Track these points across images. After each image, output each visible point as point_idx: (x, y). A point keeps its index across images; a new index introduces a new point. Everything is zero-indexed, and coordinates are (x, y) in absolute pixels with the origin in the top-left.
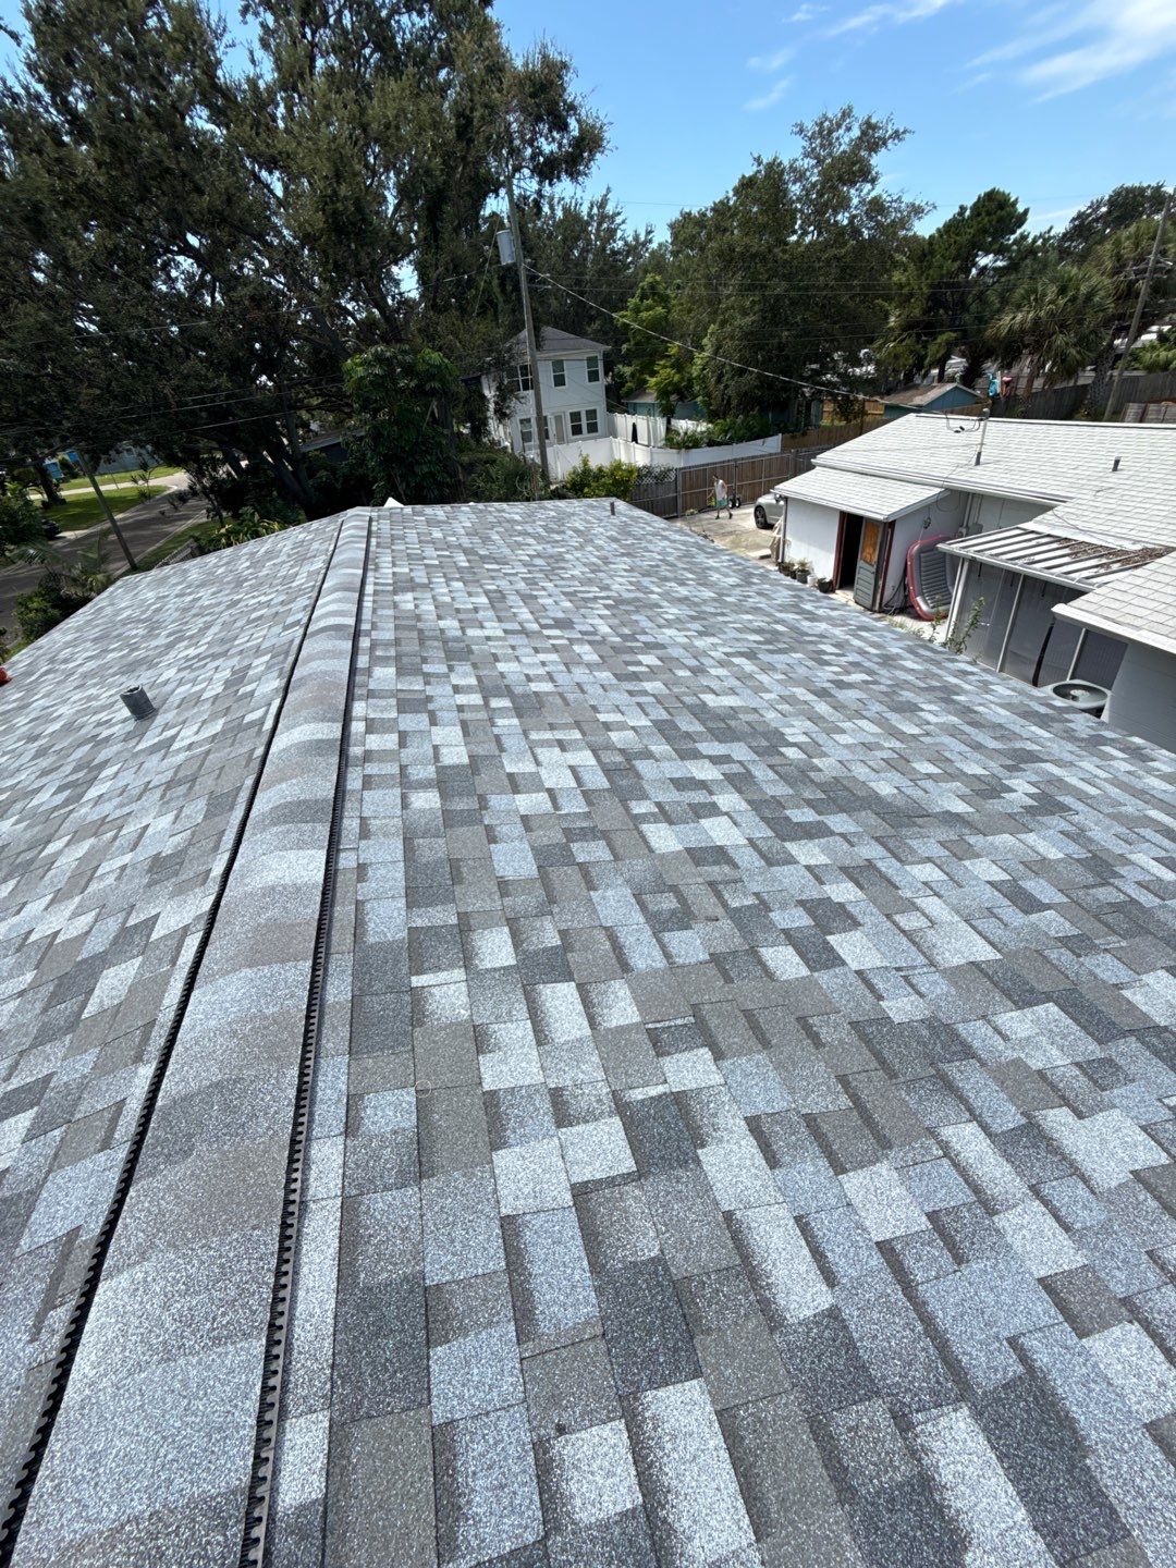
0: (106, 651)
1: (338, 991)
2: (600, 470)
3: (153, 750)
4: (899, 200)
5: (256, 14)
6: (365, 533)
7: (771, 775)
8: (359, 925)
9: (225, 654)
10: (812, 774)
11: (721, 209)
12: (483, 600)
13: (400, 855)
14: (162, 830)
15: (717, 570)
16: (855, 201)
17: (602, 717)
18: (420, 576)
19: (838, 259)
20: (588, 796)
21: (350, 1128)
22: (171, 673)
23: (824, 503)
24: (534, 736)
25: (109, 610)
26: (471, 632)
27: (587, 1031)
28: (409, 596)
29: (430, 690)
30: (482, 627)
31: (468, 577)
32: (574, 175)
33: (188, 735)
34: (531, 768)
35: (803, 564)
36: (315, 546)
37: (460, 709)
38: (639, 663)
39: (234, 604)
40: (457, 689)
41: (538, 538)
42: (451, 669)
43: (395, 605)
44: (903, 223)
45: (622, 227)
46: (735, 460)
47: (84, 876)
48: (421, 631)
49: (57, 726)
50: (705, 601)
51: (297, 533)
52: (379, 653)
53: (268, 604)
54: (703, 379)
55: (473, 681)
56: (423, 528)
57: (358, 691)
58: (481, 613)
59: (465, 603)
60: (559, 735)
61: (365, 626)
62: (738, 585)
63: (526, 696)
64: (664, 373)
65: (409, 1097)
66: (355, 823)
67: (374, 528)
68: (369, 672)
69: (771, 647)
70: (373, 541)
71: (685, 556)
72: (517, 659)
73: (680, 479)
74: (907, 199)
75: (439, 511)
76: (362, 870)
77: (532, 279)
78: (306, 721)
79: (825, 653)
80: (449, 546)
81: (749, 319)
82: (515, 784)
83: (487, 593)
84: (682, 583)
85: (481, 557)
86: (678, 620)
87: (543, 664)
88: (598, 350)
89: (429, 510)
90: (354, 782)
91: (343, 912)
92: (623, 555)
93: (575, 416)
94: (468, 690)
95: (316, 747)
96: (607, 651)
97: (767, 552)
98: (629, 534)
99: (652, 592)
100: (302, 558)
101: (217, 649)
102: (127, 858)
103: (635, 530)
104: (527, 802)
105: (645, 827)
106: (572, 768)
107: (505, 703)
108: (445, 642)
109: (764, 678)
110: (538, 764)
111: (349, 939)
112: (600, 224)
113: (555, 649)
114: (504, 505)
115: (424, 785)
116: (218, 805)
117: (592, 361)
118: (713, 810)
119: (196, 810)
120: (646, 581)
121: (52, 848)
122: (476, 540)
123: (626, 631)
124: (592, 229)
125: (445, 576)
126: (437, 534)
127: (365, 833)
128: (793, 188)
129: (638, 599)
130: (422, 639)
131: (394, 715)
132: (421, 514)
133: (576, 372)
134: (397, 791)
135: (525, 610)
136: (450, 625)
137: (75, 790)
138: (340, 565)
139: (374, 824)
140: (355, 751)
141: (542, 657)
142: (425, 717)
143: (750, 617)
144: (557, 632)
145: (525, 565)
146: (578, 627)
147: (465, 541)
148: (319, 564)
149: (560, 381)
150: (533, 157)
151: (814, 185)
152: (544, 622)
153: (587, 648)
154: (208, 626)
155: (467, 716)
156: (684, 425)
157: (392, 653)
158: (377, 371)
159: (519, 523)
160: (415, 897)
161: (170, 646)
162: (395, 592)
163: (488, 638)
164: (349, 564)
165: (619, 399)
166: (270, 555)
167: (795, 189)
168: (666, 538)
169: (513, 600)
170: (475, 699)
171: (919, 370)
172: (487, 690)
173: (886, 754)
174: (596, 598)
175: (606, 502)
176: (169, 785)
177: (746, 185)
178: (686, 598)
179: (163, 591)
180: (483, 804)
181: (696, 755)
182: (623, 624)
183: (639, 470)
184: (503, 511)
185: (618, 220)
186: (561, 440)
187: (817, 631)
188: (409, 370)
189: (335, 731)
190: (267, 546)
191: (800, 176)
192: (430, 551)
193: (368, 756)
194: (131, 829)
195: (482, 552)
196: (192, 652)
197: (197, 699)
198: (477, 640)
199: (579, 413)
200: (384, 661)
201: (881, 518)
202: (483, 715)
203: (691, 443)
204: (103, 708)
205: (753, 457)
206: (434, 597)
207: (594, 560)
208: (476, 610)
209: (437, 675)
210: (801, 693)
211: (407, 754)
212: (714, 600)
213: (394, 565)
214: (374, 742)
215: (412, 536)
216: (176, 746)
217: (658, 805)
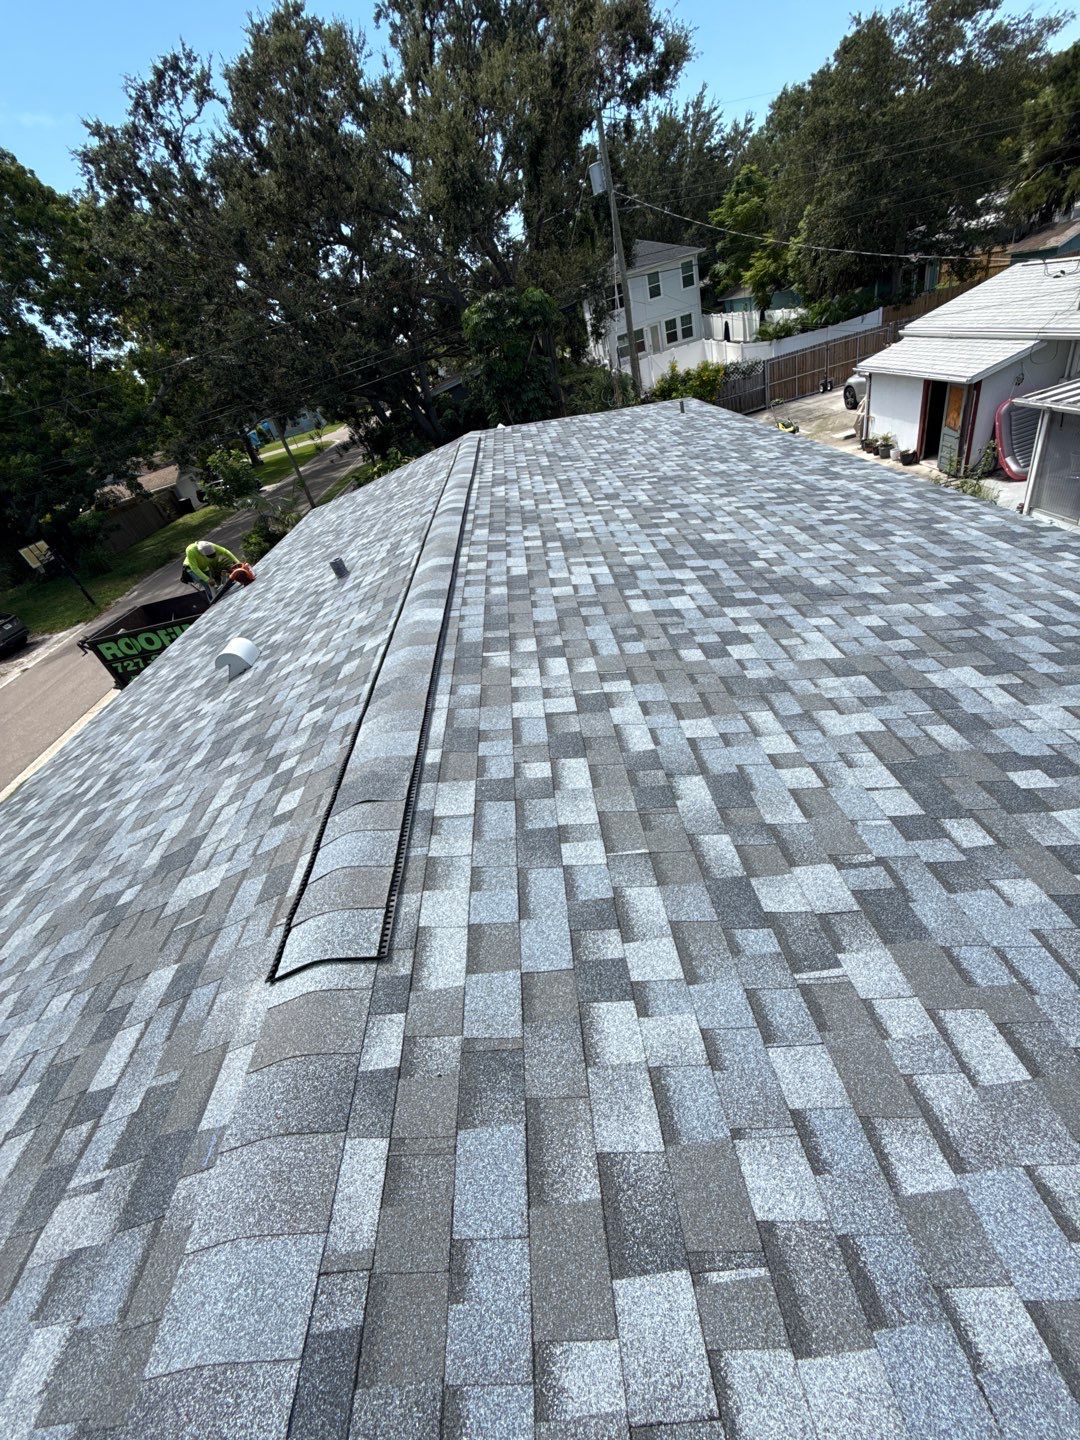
0: (312, 552)
1: (449, 655)
2: (688, 373)
3: (350, 590)
4: (1028, 18)
5: (387, 17)
6: (475, 450)
7: (734, 575)
8: (459, 636)
9: (386, 537)
10: (767, 575)
11: (822, 80)
12: (556, 486)
13: (482, 611)
14: (361, 618)
15: (763, 448)
16: (970, 35)
17: (622, 550)
18: (512, 475)
19: (949, 106)
20: (598, 588)
21: (452, 692)
22: (355, 553)
23: (907, 374)
24: (572, 560)
25: (307, 530)
26: (541, 507)
27: (567, 672)
28: (503, 488)
29: (508, 540)
30: (550, 502)
31: (547, 472)
32: (661, 90)
33: (369, 579)
34: (566, 575)
35: (886, 439)
36: (441, 464)
37: (527, 548)
38: (663, 517)
39: (388, 510)
40: (526, 539)
41: (610, 439)
42: (524, 528)
43: (492, 494)
44: (1033, 44)
45: (718, 122)
46: (827, 343)
47: (325, 643)
48: (507, 508)
49: (292, 592)
50: (738, 473)
51: (429, 458)
52: (479, 522)
53: (411, 506)
54: (796, 265)
55: (538, 534)
56: (519, 441)
57: (464, 542)
58: (552, 494)
59: (541, 488)
60: (588, 559)
61: (471, 508)
62: (777, 458)
63: (572, 540)
64: (760, 264)
65: (479, 686)
66: (460, 600)
67: (482, 446)
68: (472, 532)
69: (781, 501)
70: (481, 455)
71: (738, 439)
72: (572, 520)
73: (768, 372)
74: (1036, 16)
75: (532, 428)
76: (462, 618)
77: (621, 203)
78: (434, 557)
79: (829, 501)
80: (536, 452)
81: (844, 195)
82: (553, 583)
83: (558, 482)
84: (724, 461)
85: (560, 458)
86: (708, 487)
87: (589, 522)
88: (692, 254)
89: (524, 428)
90: (460, 582)
91: (452, 632)
92: (680, 444)
93: (671, 324)
94: (535, 538)
95: (441, 568)
96: (638, 511)
97: (852, 431)
98: (692, 427)
99: (695, 470)
100: (431, 472)
101: (380, 536)
102: (346, 631)
103: (700, 423)
104: (556, 591)
105: (630, 601)
106: (593, 576)
107: (558, 544)
108: (523, 513)
109: (762, 522)
110: (570, 573)
111: (454, 640)
112: (696, 124)
113: (601, 512)
114: (588, 417)
115: (498, 584)
116: (388, 602)
117: (687, 267)
118: (682, 593)
119: (379, 606)
120: (692, 463)
121: (305, 638)
122: (559, 446)
123: (660, 498)
124: (689, 130)
125: (530, 473)
126: (529, 445)
127: (464, 603)
128: (896, 40)
129: (679, 476)
130: (508, 512)
131: (485, 552)
132: (519, 431)
133: (671, 282)
134: (484, 587)
135: (585, 490)
136: (529, 503)
137: (312, 615)
138: (456, 473)
139: (469, 601)
140: (461, 570)
141: (589, 518)
142: (504, 553)
143: (774, 481)
144: (606, 502)
145: (593, 459)
146: (622, 498)
147: (550, 448)
148: (443, 475)
149: (655, 292)
150: (622, 85)
151: (922, 30)
152: (596, 496)
153: (625, 510)
154: (373, 526)
155: (529, 552)
156: (779, 315)
157: (488, 521)
158: (489, 315)
159: (595, 429)
160: (487, 627)
161: (351, 541)
162: (493, 486)
163: (553, 509)
164: (463, 471)
165: (715, 300)
166: (410, 476)
167: (901, 39)
168: (726, 427)
169: (579, 485)
170: (539, 543)
171: (1058, 205)
172: (545, 539)
173: (836, 563)
174: (643, 478)
175: (677, 402)
176: (362, 601)
177: (847, 48)
178: (723, 472)
179: (341, 513)
180: (532, 591)
181: (683, 566)
182: (659, 493)
183: (726, 368)
184: (586, 421)
185: (714, 116)
186: (657, 349)
187: (833, 486)
188: (515, 310)
189: (451, 560)
190: (408, 471)
191: (906, 22)
192: (522, 457)
193: (468, 572)
194: (346, 620)
195: (561, 454)
196: (365, 541)
197: (372, 562)
198: (545, 511)
199: (674, 320)
200: (482, 526)
201: (964, 380)
202: (542, 551)
203: (785, 331)
204: (316, 579)
205: (846, 337)
206: (520, 488)
207: (653, 450)
208: (548, 493)
209: (515, 532)
210: (788, 529)
211: (490, 572)
212: (748, 471)
213: (494, 469)
214: (472, 566)
215: (509, 448)
216: (363, 584)
217: (644, 592)
